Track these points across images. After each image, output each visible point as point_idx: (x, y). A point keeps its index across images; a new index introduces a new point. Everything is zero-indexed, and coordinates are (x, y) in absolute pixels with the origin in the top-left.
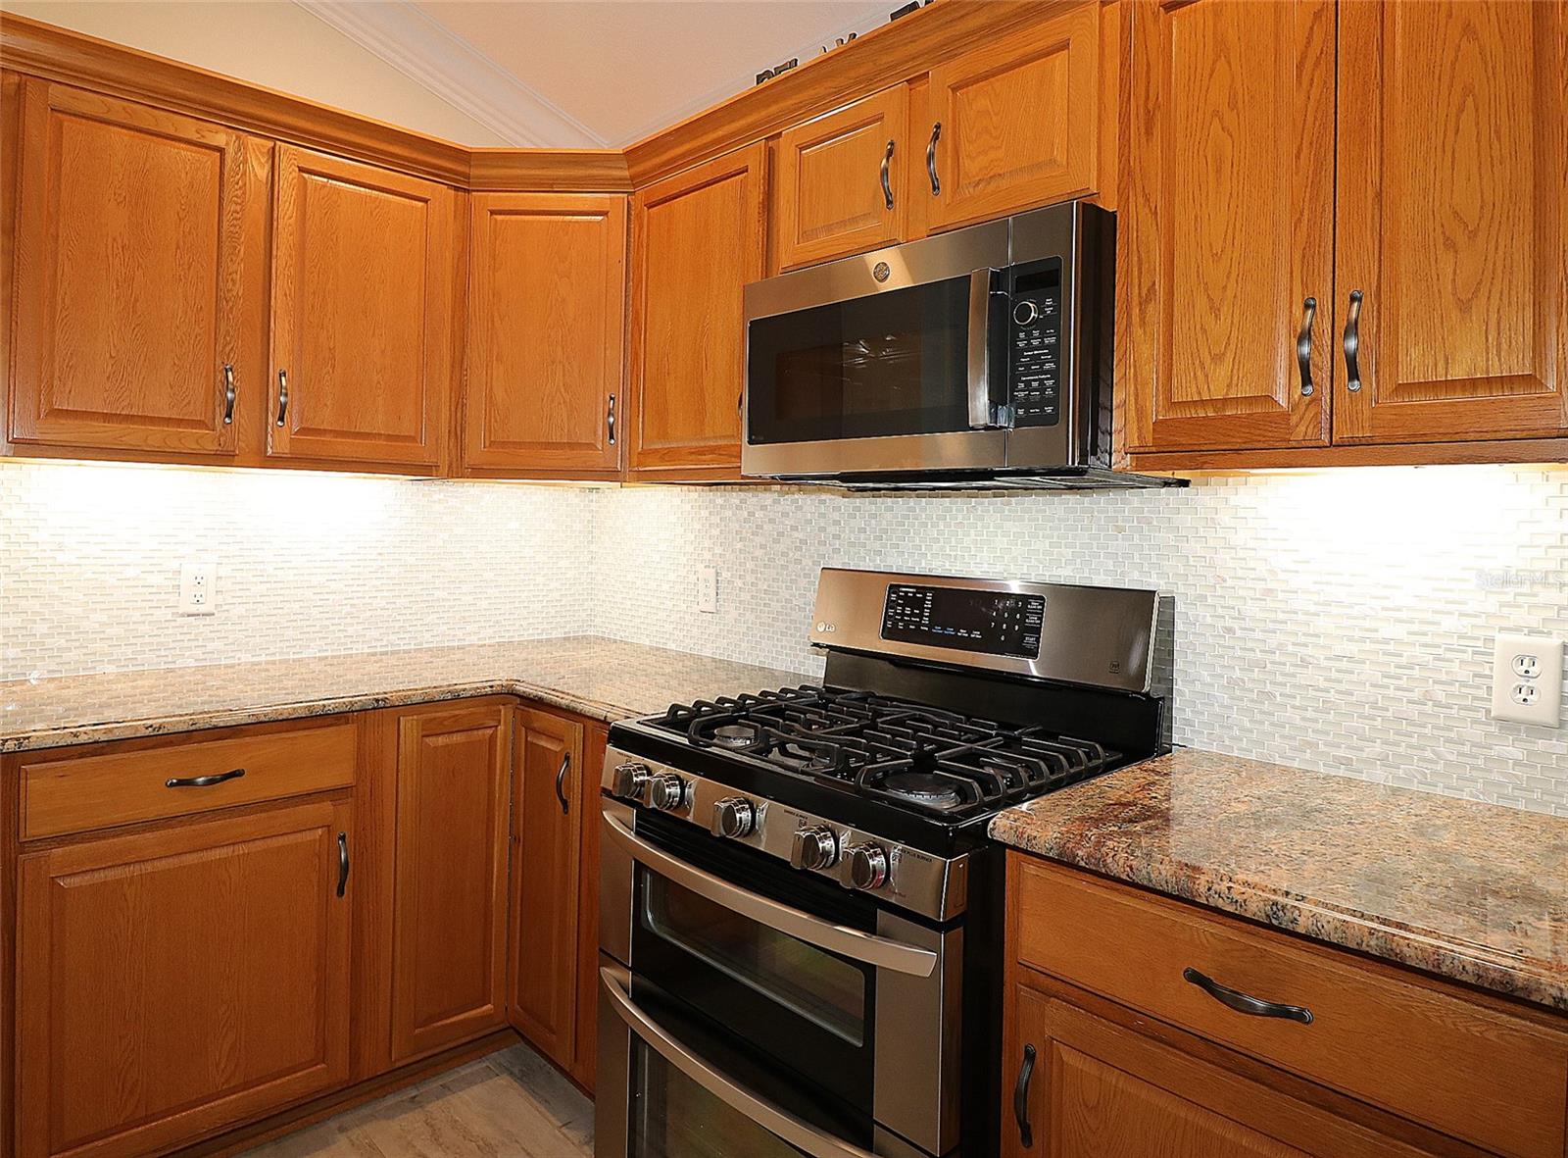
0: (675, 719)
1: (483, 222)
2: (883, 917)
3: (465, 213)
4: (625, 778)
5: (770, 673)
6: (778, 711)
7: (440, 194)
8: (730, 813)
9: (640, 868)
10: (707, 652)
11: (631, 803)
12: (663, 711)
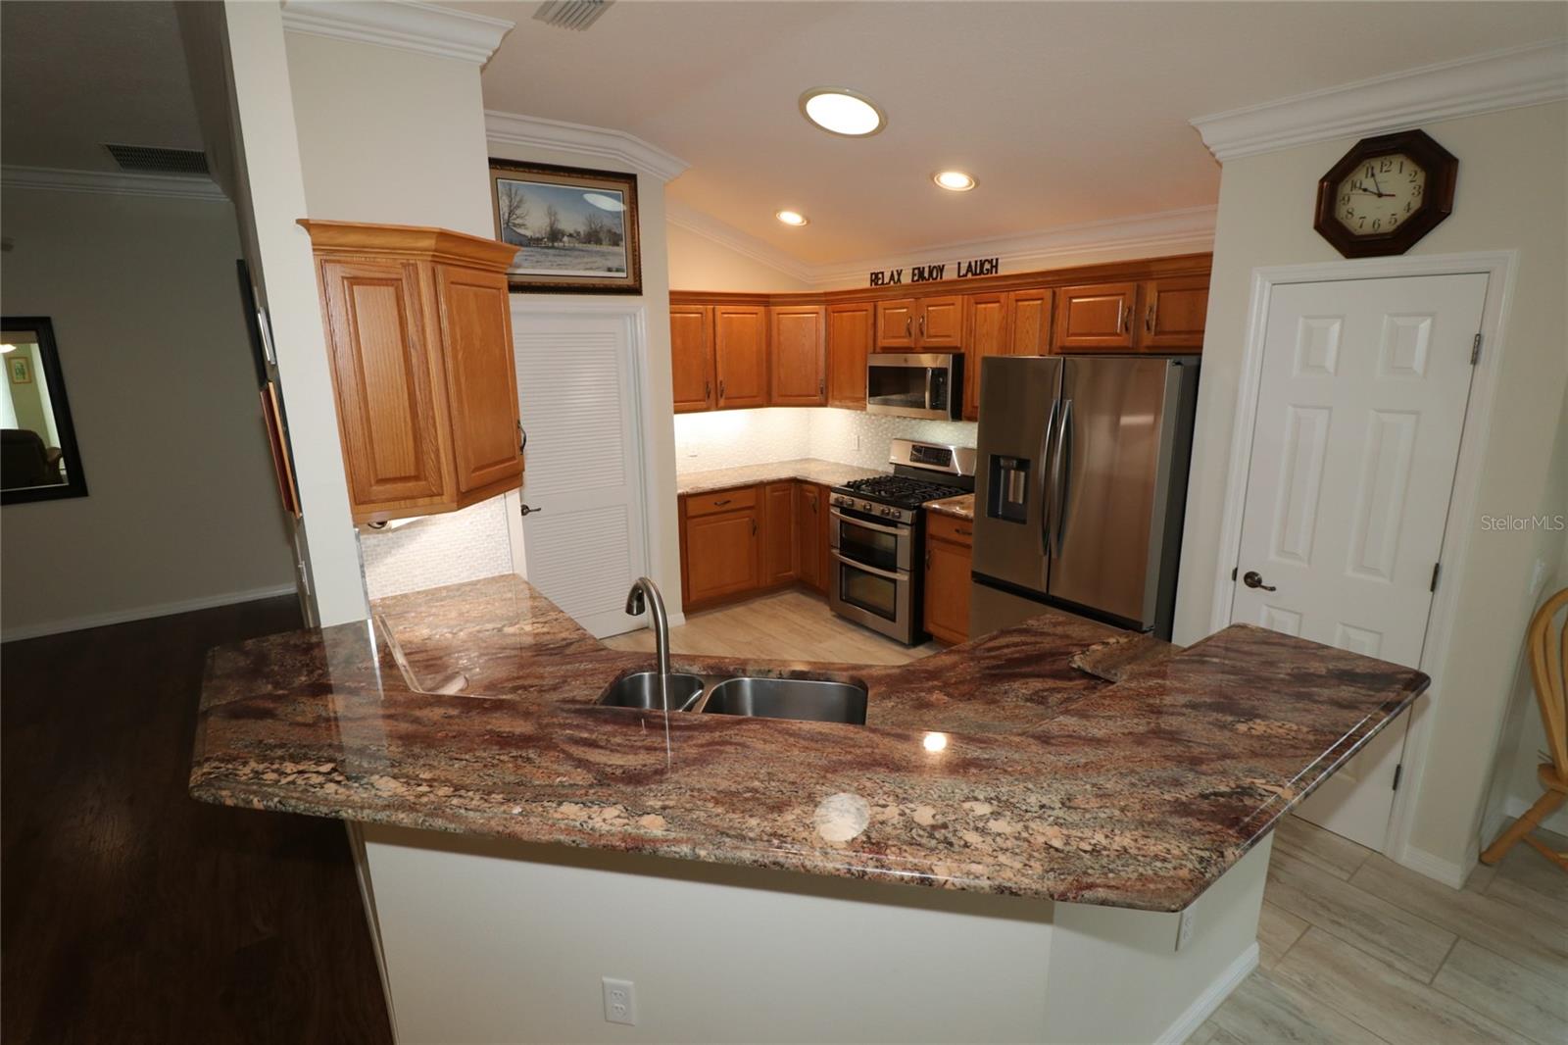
0: (848, 485)
1: (775, 317)
2: (899, 525)
3: (768, 314)
4: (837, 500)
5: (876, 472)
6: (877, 483)
7: (761, 309)
8: (865, 507)
9: (842, 521)
10: (855, 464)
11: (838, 507)
12: (845, 483)
